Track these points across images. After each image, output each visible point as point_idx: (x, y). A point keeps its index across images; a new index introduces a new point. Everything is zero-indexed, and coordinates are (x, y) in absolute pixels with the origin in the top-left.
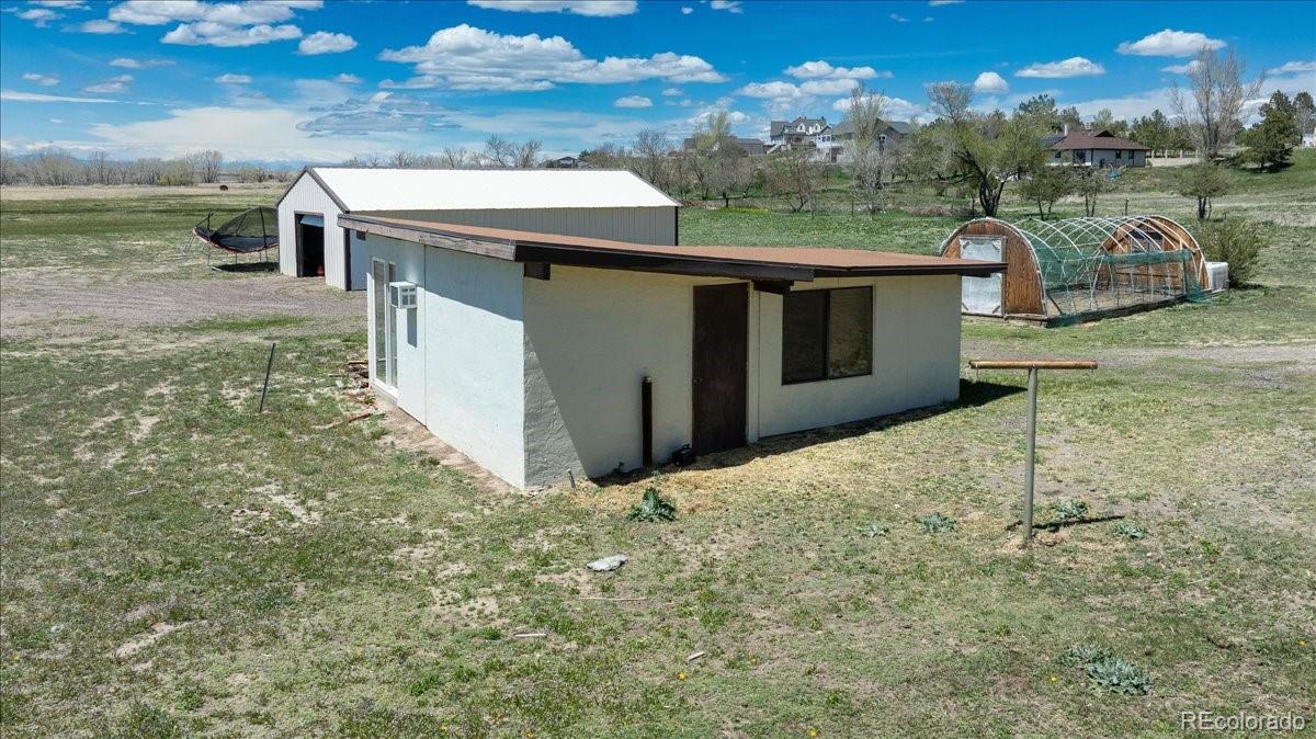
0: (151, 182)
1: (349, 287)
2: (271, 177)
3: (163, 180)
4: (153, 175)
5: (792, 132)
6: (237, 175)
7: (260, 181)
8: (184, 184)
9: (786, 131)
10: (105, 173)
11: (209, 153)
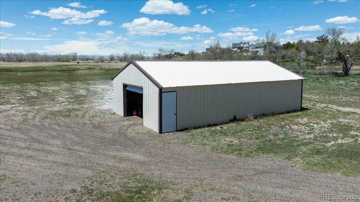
0: (59, 61)
1: (161, 132)
2: (90, 59)
3: (62, 60)
4: (59, 59)
5: (239, 46)
6: (81, 59)
7: (87, 60)
8: (67, 61)
9: (237, 46)
10: (47, 58)
11: (74, 53)
